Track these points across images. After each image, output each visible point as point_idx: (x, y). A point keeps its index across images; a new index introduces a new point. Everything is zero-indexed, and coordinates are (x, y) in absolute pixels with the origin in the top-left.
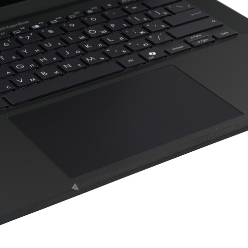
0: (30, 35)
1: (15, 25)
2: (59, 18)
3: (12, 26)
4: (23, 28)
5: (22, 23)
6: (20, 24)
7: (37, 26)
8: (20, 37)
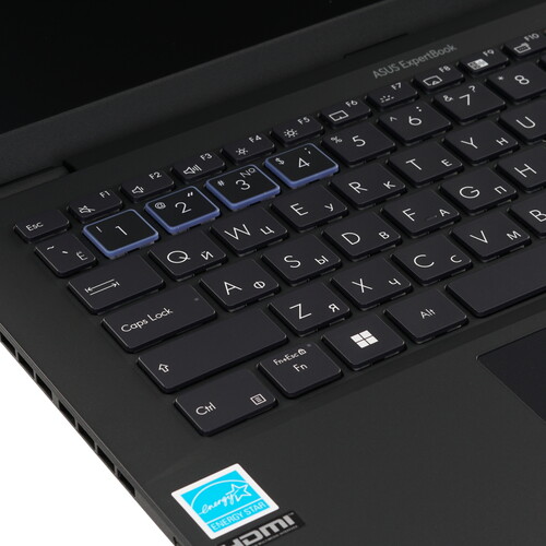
0: (470, 91)
1: (420, 59)
2: (533, 36)
3: (415, 62)
4: (447, 68)
5: (439, 53)
6: (433, 54)
7: (481, 63)
8: (446, 97)
